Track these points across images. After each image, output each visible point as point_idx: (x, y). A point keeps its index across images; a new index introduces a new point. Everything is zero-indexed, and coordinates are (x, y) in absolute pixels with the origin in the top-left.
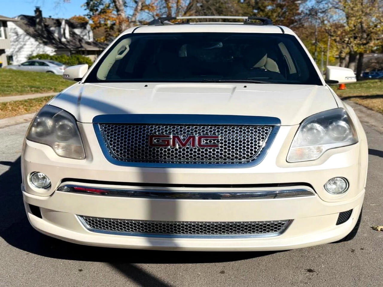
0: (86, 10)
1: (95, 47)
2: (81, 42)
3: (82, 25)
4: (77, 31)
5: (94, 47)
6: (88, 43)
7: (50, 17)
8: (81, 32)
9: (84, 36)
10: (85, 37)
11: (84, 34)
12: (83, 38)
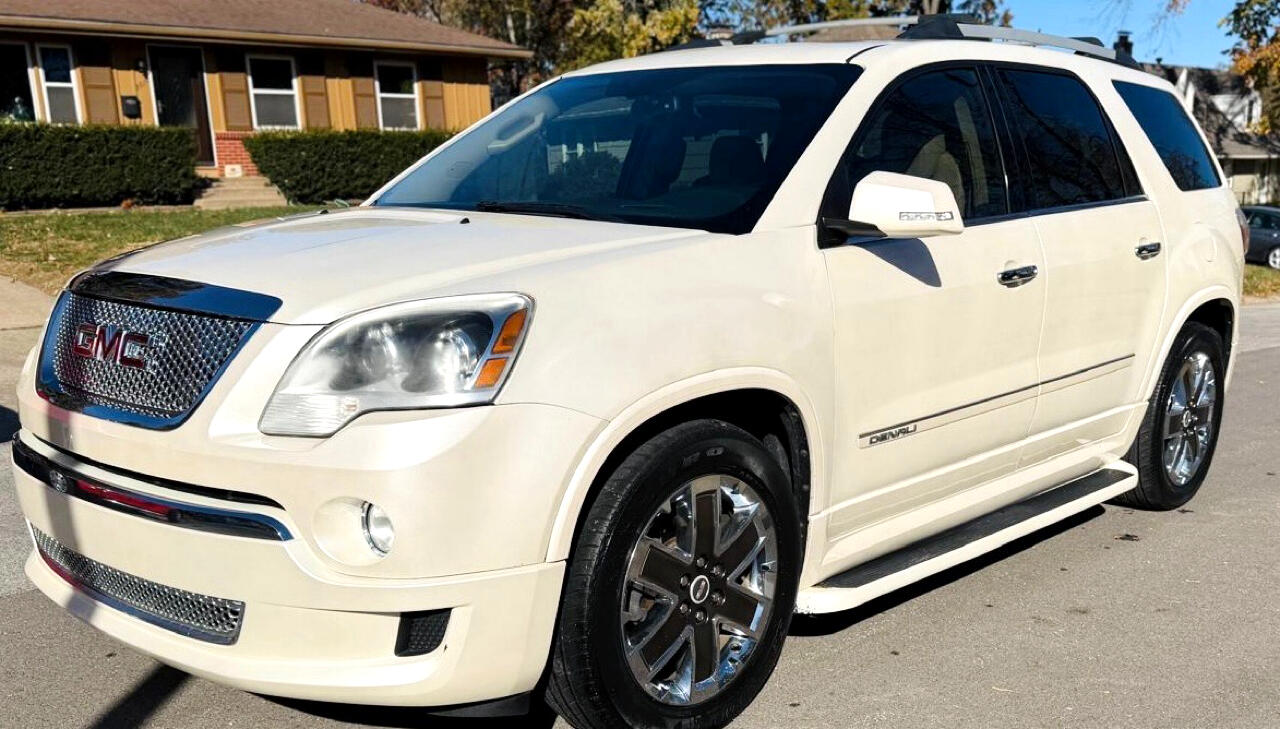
0: (1230, 34)
1: (1258, 151)
2: (1221, 136)
3: (1236, 83)
4: (1221, 102)
5: (1255, 151)
6: (1243, 139)
7: (1159, 60)
8: (1232, 105)
9: (1236, 115)
10: (1240, 120)
11: (1236, 109)
12: (1231, 124)
